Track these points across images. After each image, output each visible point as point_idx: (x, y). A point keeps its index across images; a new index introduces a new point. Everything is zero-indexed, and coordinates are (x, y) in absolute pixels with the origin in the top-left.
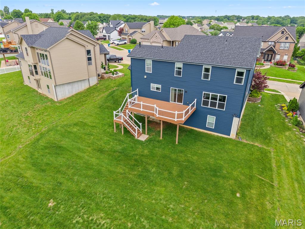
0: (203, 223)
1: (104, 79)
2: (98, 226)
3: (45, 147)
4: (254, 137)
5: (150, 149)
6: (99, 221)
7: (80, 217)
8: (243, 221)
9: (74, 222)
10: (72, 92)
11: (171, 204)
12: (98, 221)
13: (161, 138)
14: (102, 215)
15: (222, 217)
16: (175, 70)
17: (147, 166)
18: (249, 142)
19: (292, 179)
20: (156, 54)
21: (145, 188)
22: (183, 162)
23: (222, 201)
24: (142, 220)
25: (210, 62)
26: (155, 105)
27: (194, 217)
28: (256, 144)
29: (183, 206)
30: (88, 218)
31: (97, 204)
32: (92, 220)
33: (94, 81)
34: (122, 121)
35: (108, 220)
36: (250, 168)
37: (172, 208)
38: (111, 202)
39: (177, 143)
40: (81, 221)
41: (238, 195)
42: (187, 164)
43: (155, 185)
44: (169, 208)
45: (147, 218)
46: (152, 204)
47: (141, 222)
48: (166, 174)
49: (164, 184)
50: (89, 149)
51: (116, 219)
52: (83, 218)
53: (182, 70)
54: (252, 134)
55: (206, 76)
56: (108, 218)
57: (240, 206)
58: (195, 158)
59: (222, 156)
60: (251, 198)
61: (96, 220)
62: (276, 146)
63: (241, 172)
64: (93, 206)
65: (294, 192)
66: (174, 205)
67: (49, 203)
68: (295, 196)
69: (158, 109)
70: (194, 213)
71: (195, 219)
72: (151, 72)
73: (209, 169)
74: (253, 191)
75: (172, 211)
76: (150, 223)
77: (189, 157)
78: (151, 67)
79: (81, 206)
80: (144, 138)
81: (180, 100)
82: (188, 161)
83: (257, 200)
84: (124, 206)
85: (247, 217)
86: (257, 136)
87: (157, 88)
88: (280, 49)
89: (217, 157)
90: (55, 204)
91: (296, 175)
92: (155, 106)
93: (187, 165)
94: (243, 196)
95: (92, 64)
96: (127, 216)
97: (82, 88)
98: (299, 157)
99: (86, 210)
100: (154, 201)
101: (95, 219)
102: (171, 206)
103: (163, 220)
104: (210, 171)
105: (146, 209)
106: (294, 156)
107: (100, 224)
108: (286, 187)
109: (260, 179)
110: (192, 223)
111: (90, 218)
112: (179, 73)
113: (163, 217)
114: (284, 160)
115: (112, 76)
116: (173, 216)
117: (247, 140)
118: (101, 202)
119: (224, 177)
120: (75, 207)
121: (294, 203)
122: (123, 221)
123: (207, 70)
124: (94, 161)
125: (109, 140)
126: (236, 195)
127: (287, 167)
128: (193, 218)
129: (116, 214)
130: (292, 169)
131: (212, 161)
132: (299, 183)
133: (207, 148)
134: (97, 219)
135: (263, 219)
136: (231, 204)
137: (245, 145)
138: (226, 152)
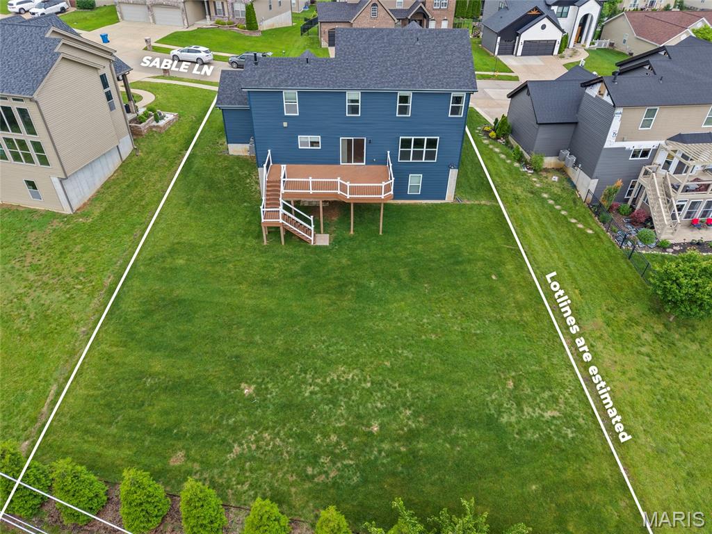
0: (472, 325)
1: (142, 135)
2: (346, 384)
3: (144, 312)
4: (475, 192)
5: (348, 255)
6: (343, 377)
7: (311, 386)
8: (513, 305)
9: (307, 394)
10: (94, 184)
11: (423, 318)
12: (342, 379)
13: (352, 232)
14: (343, 369)
15: (490, 309)
16: (347, 104)
17: (360, 281)
18: (473, 202)
19: (540, 237)
20: (302, 77)
21: (378, 312)
22: (407, 258)
23: (481, 291)
24: (400, 352)
25: (410, 86)
26: (339, 178)
27: (459, 322)
28: (483, 202)
29: (439, 315)
30: (324, 381)
31: (323, 358)
32: (332, 380)
33: (127, 146)
34: (281, 221)
35: (355, 371)
36: (492, 238)
37: (428, 323)
38: (343, 348)
39: (381, 233)
40: (317, 389)
41: (494, 277)
42: (413, 259)
43: (388, 302)
44: (424, 324)
45: (404, 347)
46: (400, 328)
47: (400, 355)
48: (393, 282)
49: (399, 297)
50: (243, 287)
51: (365, 365)
52: (317, 385)
53: (359, 104)
54: (471, 189)
55: (403, 110)
56: (354, 369)
57: (503, 289)
58: (419, 247)
59: (451, 233)
60: (510, 276)
61: (338, 379)
62: (506, 197)
63: (484, 248)
64: (319, 363)
65: (548, 252)
66: (427, 319)
67: (243, 390)
68: (551, 256)
69: (348, 184)
70: (456, 318)
71: (460, 324)
72: (298, 114)
73: (446, 257)
74: (509, 267)
75: (430, 327)
76: (411, 350)
77: (411, 248)
78: (297, 103)
79: (301, 371)
80: (323, 240)
81: (359, 158)
82: (412, 255)
83: (517, 275)
84: (365, 345)
85: (514, 299)
86: (478, 190)
87: (311, 142)
88: (434, 9)
89: (447, 237)
90: (256, 388)
91: (542, 231)
92: (339, 180)
93: (415, 261)
94: (500, 276)
95: (115, 109)
96: (377, 355)
97: (109, 169)
98: (536, 206)
99: (312, 373)
100: (399, 324)
101: (335, 378)
102: (425, 320)
103: (425, 342)
104: (447, 258)
105: (396, 337)
106: (531, 205)
107: (347, 380)
108: (538, 248)
109: (508, 249)
110: (460, 329)
111: (328, 380)
112: (354, 110)
113: (423, 337)
114: (523, 215)
115: (154, 123)
116: (433, 331)
117: (468, 200)
118: (328, 353)
119: (469, 261)
120: (292, 376)
121: (553, 264)
122: (375, 363)
123: (404, 99)
124: (267, 303)
125: (267, 261)
126: (492, 278)
127: (530, 224)
128: (459, 324)
129: (361, 360)
130: (535, 224)
131: (443, 244)
132: (549, 240)
133: (426, 227)
134: (338, 376)
135: (530, 294)
136: (491, 290)
137: (471, 208)
138: (454, 226)
